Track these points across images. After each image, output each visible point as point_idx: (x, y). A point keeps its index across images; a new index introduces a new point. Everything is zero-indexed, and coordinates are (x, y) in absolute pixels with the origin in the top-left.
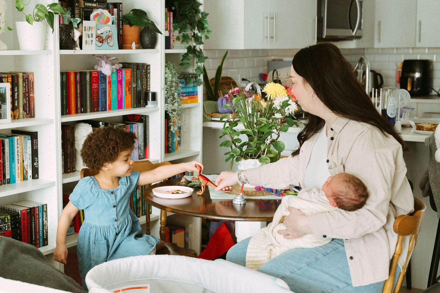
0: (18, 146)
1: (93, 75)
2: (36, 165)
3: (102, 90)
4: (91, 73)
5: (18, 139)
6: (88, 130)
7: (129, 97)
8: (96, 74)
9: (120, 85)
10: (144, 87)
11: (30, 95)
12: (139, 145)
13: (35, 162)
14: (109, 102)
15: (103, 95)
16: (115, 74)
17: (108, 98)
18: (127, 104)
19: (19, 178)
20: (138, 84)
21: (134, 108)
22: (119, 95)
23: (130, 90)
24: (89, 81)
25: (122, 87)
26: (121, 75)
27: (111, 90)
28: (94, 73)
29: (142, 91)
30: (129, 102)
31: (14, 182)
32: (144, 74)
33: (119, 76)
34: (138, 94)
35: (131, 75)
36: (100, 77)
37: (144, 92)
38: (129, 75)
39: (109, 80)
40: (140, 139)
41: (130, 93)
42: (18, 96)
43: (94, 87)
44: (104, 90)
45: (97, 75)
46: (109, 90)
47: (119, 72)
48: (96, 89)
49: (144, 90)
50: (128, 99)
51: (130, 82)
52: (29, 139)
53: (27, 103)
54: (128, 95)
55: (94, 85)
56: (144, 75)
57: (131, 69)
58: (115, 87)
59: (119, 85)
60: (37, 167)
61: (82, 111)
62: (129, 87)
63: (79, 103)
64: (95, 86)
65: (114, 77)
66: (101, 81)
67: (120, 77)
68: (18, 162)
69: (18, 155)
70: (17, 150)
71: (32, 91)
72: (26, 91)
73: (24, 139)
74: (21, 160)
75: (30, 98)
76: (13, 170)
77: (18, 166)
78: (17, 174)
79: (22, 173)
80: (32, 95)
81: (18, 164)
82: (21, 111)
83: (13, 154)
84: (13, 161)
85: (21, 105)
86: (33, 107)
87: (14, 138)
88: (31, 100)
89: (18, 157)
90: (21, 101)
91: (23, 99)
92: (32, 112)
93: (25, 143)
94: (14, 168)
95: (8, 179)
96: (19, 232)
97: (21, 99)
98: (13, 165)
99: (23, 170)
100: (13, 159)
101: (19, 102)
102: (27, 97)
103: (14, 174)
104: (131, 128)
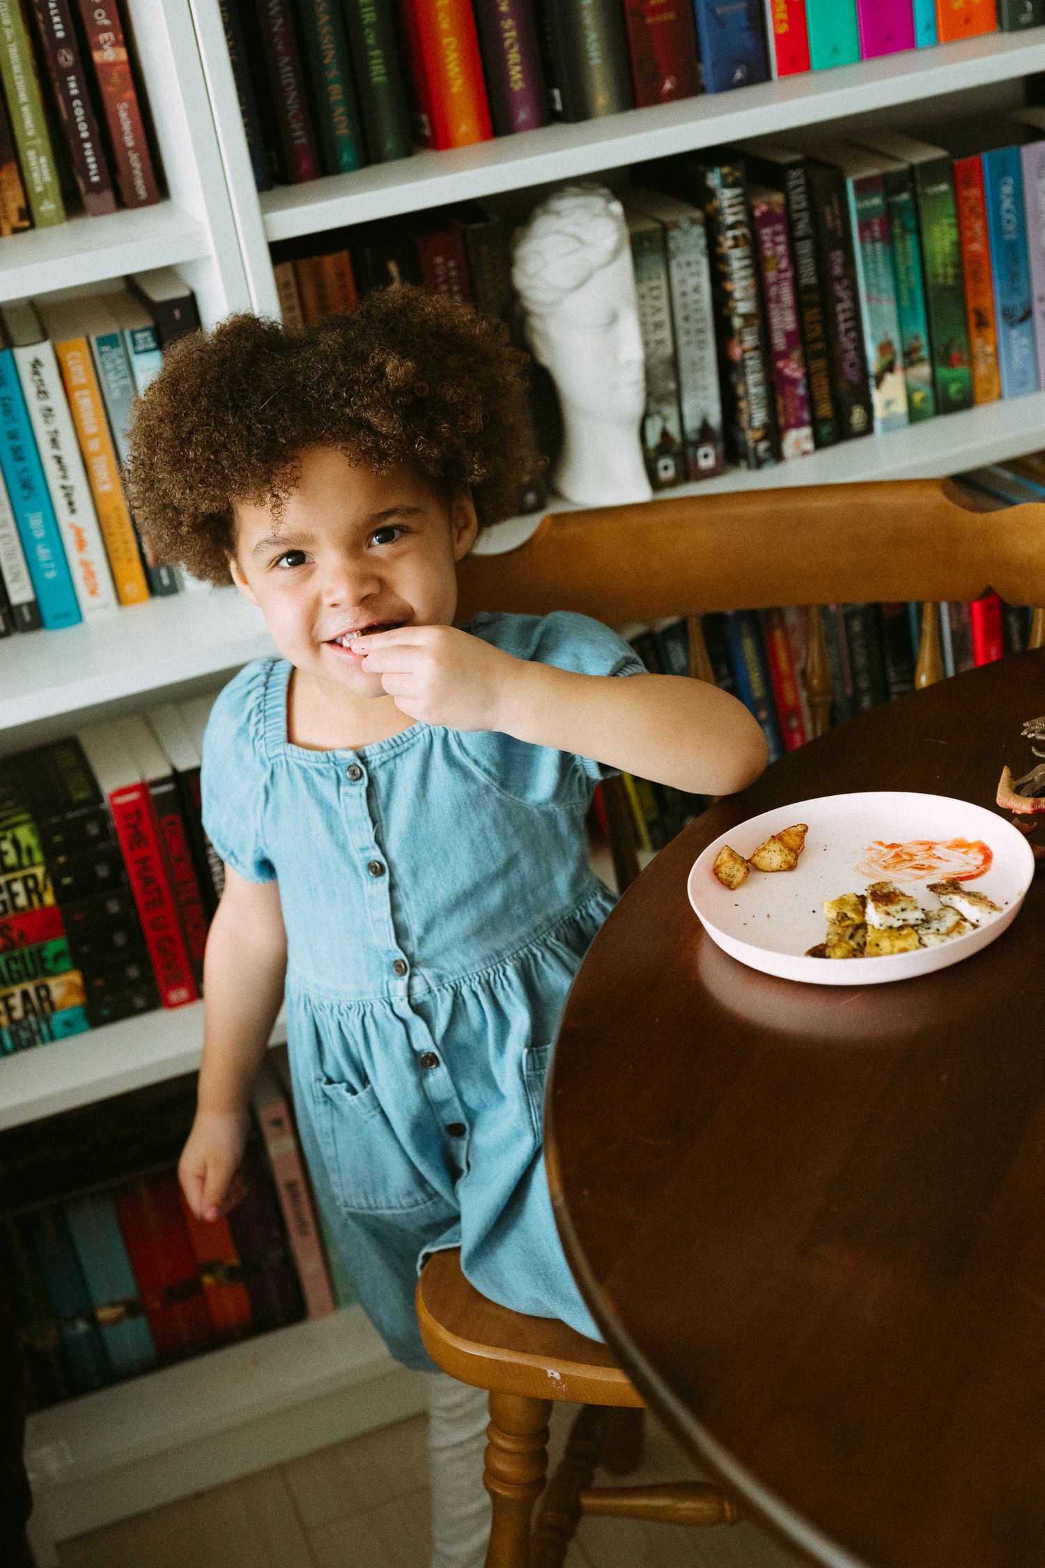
0: (46, 403)
5: (36, 364)
11: (98, 57)
14: (784, 16)
18: (958, 5)
19: (93, 592)
21: (1016, 27)
31: (73, 615)
52: (140, 348)
53: (79, 112)
61: (559, 107)
63: (514, 57)
68: (71, 504)
69: (59, 460)
70: (49, 433)
71: (105, 29)
72: (52, 32)
73: (101, 353)
74: (104, 483)
75: (101, 76)
76: (43, 553)
77: (72, 526)
78: (78, 573)
79: (130, 560)
80: (108, 54)
81: (73, 511)
82: (42, 176)
83: (20, 459)
84: (26, 498)
85: (31, 133)
86: (135, 138)
87: (9, 361)
88: (108, 90)
89: (60, 473)
90: (25, 109)
91: (37, 93)
92: (131, 169)
93: (111, 376)
94: (41, 540)
95: (19, 606)
96: (113, 907)
97: (23, 96)
98: (36, 522)
99: (130, 535)
100: (26, 485)
101: (15, 118)
102: (69, 72)
103: (51, 575)
104: (1004, 173)
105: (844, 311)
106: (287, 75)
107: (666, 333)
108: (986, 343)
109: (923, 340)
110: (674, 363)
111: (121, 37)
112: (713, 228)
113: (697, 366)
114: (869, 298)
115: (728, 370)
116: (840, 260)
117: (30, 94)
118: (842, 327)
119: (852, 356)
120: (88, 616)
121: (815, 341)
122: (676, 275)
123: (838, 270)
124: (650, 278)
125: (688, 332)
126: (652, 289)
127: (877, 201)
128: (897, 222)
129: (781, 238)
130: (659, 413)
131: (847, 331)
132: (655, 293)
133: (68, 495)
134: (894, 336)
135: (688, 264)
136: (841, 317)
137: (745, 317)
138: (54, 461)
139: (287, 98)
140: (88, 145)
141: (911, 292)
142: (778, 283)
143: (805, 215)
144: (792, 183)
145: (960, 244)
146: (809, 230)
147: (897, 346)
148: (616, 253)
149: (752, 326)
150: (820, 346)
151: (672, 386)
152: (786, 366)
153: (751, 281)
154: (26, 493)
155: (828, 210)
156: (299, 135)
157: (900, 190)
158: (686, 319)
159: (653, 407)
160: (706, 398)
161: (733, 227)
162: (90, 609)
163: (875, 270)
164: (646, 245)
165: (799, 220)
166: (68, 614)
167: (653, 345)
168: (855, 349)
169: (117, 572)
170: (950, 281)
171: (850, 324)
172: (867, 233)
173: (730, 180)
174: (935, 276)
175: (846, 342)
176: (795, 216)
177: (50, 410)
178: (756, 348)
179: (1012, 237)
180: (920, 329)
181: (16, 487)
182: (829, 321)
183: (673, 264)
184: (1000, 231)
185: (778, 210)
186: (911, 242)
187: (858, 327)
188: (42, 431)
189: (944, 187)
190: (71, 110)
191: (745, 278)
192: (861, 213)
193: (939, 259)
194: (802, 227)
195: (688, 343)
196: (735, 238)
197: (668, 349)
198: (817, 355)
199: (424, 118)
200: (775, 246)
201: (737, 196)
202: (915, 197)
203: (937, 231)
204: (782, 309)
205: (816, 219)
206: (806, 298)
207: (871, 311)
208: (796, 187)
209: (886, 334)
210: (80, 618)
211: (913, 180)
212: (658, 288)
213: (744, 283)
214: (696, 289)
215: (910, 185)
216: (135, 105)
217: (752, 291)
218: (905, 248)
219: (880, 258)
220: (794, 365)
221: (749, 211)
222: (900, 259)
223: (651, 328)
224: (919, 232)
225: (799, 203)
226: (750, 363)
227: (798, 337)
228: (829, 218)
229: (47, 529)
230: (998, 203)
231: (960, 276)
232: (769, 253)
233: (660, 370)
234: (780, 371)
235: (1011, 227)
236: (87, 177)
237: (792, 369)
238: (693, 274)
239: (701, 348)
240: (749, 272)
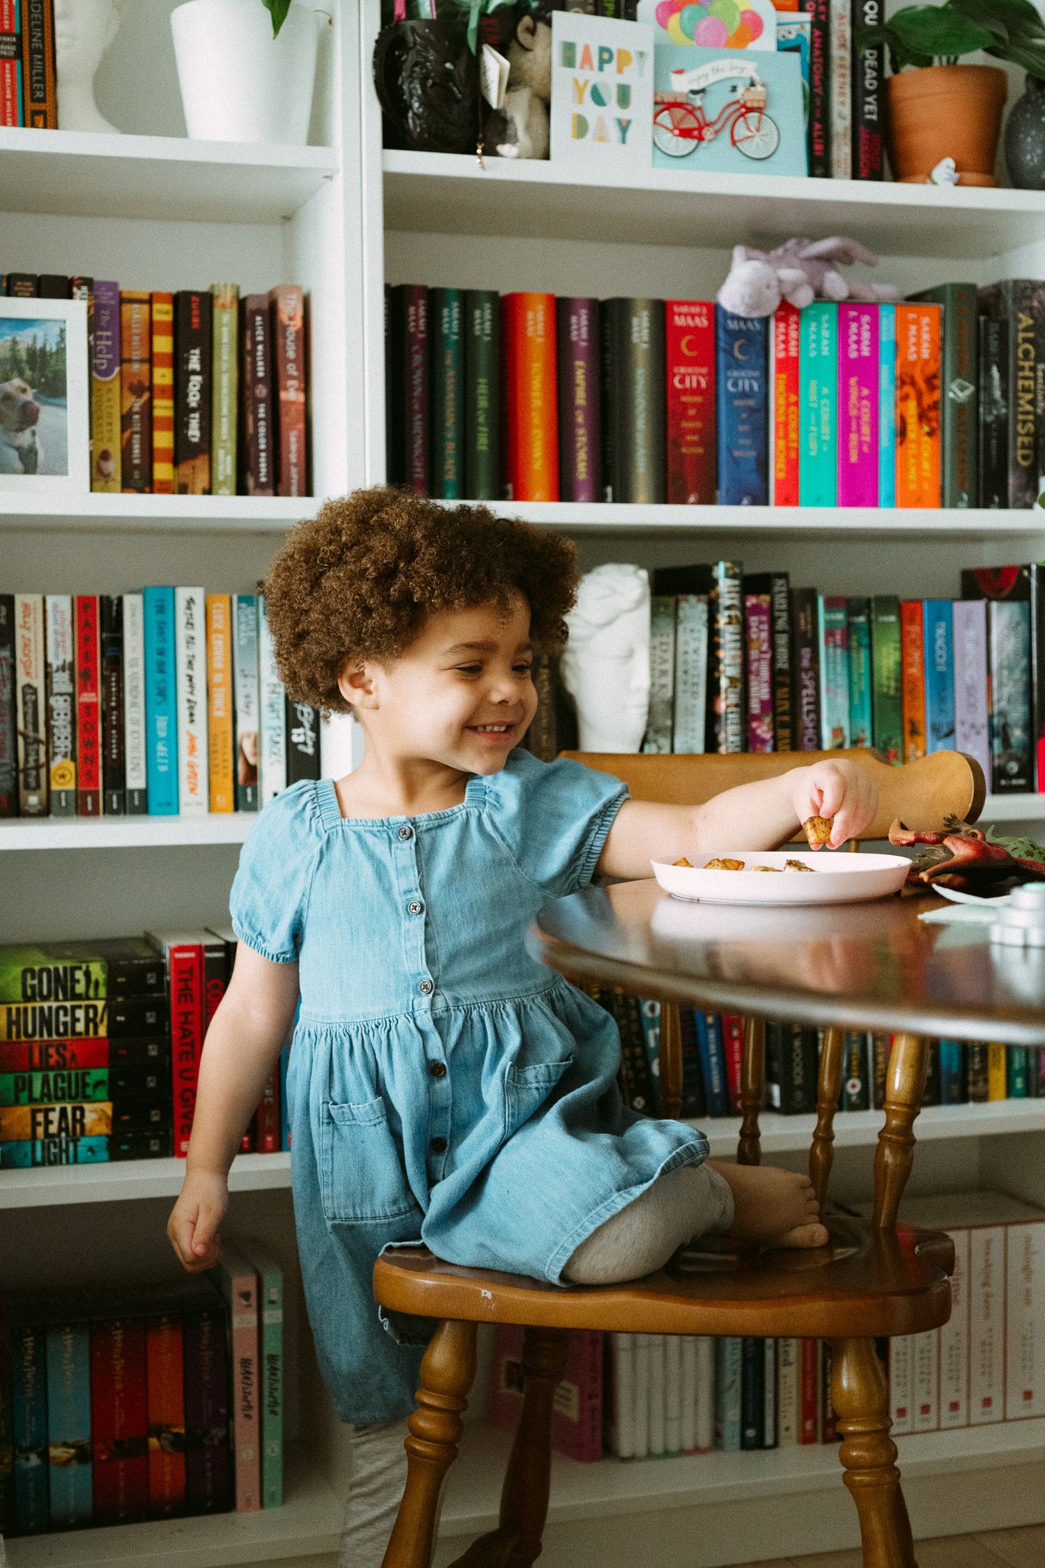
0: (191, 633)
1: (679, 321)
2: (301, 739)
3: (737, 403)
4: (662, 311)
5: (191, 601)
6: (615, 592)
7: (926, 454)
8: (700, 315)
9: (860, 384)
10: (1029, 408)
11: (283, 395)
12: (991, 717)
13: (300, 725)
14: (782, 466)
15: (743, 428)
16: (826, 325)
17: (776, 445)
18: (912, 487)
19: (192, 790)
20: (988, 389)
21: (955, 508)
22: (854, 437)
23: (932, 414)
24: (645, 346)
25: (874, 399)
26: (866, 335)
27: (796, 404)
28: (685, 309)
29: (1015, 427)
30: (920, 479)
31: (172, 806)
32: (1031, 335)
33: (854, 338)
34: (987, 444)
35: (943, 339)
36: (722, 335)
37: (1027, 434)
38: (926, 336)
39: (782, 355)
40: (1001, 685)
41: (929, 434)
42: (208, 391)
43: (682, 381)
44: (751, 402)
45: (703, 322)
46: (782, 401)
47: (853, 314)
48: (697, 391)
49: (1025, 422)
50: (919, 465)
51: (934, 376)
53: (262, 430)
54: (918, 442)
55: (683, 370)
56: (1026, 340)
57: (942, 306)
58: (825, 391)
59: (853, 381)
60: (310, 750)
61: (610, 499)
62: (927, 400)
63: (582, 455)
64: (689, 377)
65: (818, 341)
66: (729, 352)
67: (858, 342)
68: (191, 715)
69: (190, 678)
70: (188, 656)
71: (293, 378)
72: (255, 371)
73: (239, 608)
74: (218, 709)
75: (283, 410)
76: (161, 749)
77: (188, 733)
78: (184, 771)
79: (225, 775)
80: (291, 395)
81: (192, 721)
82: (225, 467)
83: (162, 672)
84: (159, 703)
85: (224, 437)
86: (298, 457)
87: (171, 594)
88: (285, 420)
89: (189, 690)
90: (224, 421)
91: (235, 411)
92: (290, 478)
93: (243, 627)
94: (162, 739)
95: (132, 791)
96: (153, 1051)
97: (225, 411)
98: (162, 724)
99: (230, 757)
100: (162, 693)
101: (215, 422)
102: (261, 401)
103: (163, 769)
104: (939, 618)
105: (807, 696)
106: (418, 426)
107: (668, 680)
108: (917, 748)
109: (868, 734)
110: (672, 704)
111: (302, 385)
112: (713, 609)
113: (690, 711)
114: (828, 690)
115: (712, 718)
116: (808, 656)
117: (230, 411)
118: (805, 709)
119: (810, 733)
120: (183, 809)
121: (783, 713)
122: (682, 637)
123: (805, 663)
124: (662, 635)
125: (685, 683)
126: (662, 644)
127: (840, 616)
128: (854, 637)
129: (765, 627)
130: (655, 741)
131: (809, 712)
132: (664, 647)
133: (191, 708)
134: (845, 724)
135: (692, 631)
136: (805, 701)
137: (732, 679)
138: (187, 678)
139: (414, 443)
140: (263, 455)
141: (861, 693)
142: (759, 660)
143: (785, 615)
144: (777, 589)
145: (902, 664)
146: (787, 628)
147: (847, 732)
148: (639, 603)
149: (735, 687)
150: (786, 718)
151: (669, 723)
152: (759, 727)
153: (739, 653)
154: (160, 699)
155: (802, 615)
156: (419, 472)
157: (858, 614)
158: (686, 672)
159: (651, 736)
160: (693, 738)
161: (729, 608)
162: (187, 804)
163: (835, 668)
164: (662, 609)
165: (779, 617)
166: (169, 804)
167: (657, 688)
168: (813, 728)
169: (213, 783)
170: (892, 692)
171: (811, 707)
172: (831, 639)
173: (731, 572)
174: (881, 685)
175: (807, 720)
176: (777, 614)
177: (193, 638)
178: (736, 706)
179: (943, 669)
180: (866, 724)
181: (153, 693)
182: (795, 698)
183: (680, 628)
184: (934, 663)
185: (765, 605)
186: (864, 654)
187: (817, 711)
188: (183, 653)
189: (892, 618)
190: (256, 427)
191: (734, 649)
192: (828, 622)
193: (885, 673)
194: (782, 624)
195: (685, 692)
196: (730, 617)
197: (669, 694)
198: (784, 725)
199: (510, 487)
200: (760, 632)
201: (735, 586)
202: (869, 621)
203: (884, 650)
204: (760, 682)
205: (792, 621)
206: (780, 679)
207: (830, 701)
208: (781, 592)
209: (839, 721)
210: (177, 812)
211: (869, 607)
212: (667, 644)
213: (733, 653)
214: (696, 651)
215: (866, 611)
216: (303, 435)
217: (739, 661)
218: (859, 658)
219: (839, 660)
220: (765, 728)
221: (743, 601)
222: (854, 666)
223: (657, 673)
224: (870, 647)
225: (781, 604)
226: (730, 716)
227: (770, 706)
228: (803, 622)
229: (169, 732)
230: (933, 641)
231: (900, 689)
232: (754, 636)
233: (661, 708)
234: (753, 731)
235: (942, 661)
236: (257, 477)
237: (763, 730)
238: (695, 639)
239: (695, 698)
240: (738, 645)
